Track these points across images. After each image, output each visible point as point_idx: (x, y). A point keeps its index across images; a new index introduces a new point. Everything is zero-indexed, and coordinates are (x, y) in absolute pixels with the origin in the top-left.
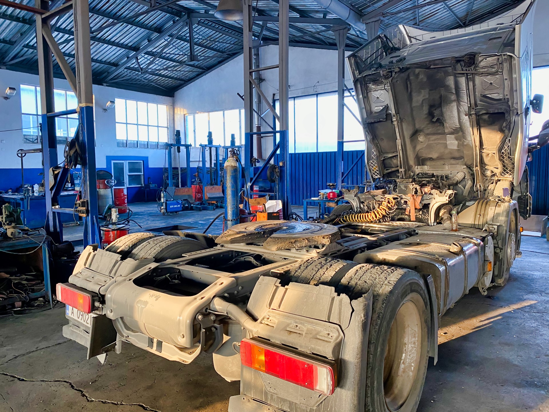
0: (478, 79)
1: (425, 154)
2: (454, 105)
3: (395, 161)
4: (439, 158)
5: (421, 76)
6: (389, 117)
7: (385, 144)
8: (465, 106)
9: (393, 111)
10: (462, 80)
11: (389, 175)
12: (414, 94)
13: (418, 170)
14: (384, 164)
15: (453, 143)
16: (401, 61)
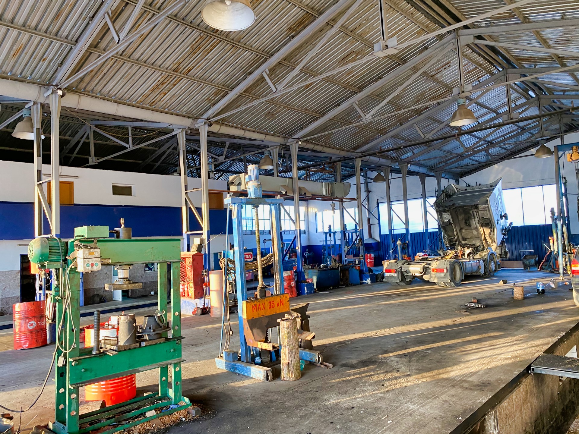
0: (479, 212)
1: (465, 237)
2: (473, 220)
3: (454, 239)
4: (471, 238)
5: (461, 210)
6: (451, 224)
7: (450, 233)
8: (477, 221)
9: (452, 222)
10: (475, 212)
11: (453, 245)
12: (459, 216)
13: (463, 242)
14: (450, 241)
15: (475, 232)
16: (454, 205)
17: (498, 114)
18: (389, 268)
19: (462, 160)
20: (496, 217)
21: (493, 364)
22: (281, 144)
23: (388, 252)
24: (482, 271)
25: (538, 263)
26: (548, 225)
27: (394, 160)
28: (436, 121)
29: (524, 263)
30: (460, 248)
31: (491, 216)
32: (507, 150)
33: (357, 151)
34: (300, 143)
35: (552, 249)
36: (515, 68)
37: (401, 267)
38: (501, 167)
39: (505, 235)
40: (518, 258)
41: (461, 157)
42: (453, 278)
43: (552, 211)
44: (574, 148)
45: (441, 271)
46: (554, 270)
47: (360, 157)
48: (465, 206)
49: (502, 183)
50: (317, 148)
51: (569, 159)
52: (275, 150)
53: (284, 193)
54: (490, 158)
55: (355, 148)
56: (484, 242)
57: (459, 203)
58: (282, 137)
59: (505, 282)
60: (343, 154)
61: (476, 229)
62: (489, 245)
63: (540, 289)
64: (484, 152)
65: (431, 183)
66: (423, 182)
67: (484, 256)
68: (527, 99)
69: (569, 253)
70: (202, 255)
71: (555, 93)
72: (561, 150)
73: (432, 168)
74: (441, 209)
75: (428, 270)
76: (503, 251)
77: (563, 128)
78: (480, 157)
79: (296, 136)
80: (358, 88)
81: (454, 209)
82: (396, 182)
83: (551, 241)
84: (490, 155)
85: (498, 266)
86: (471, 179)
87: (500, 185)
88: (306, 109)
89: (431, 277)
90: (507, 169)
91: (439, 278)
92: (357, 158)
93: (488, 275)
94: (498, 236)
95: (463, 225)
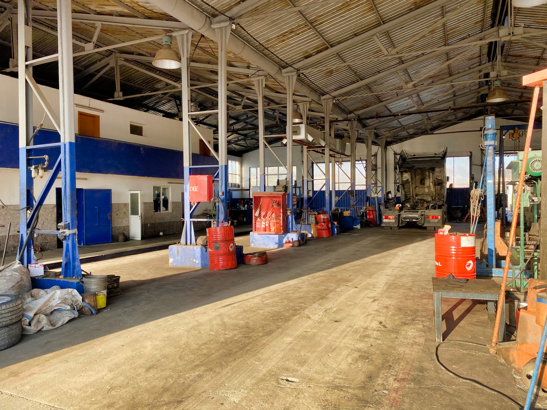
0: (435, 174)
1: (418, 193)
3: (409, 195)
4: (422, 194)
5: (419, 171)
7: (406, 190)
8: (431, 180)
9: (410, 181)
10: (431, 174)
11: (407, 199)
12: (417, 176)
14: (406, 196)
18: (387, 215)
22: (312, 101)
34: (334, 101)
44: (516, 129)
45: (437, 218)
48: (423, 168)
51: (510, 137)
52: (305, 105)
57: (419, 166)
58: (318, 94)
70: (286, 194)
72: (505, 130)
74: (403, 169)
81: (414, 170)
89: (425, 223)
91: (433, 223)
92: (355, 120)
95: (418, 183)
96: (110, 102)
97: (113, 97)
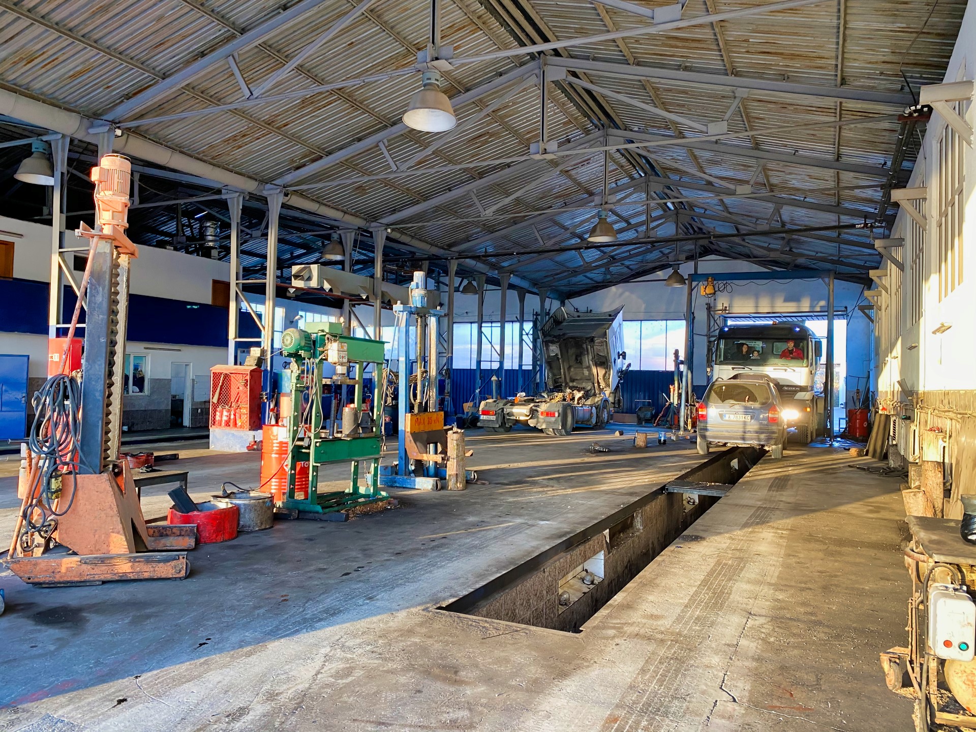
0: (595, 347)
1: (574, 377)
2: (586, 356)
3: (561, 379)
4: (580, 379)
5: (572, 342)
6: (558, 359)
7: (556, 372)
8: (590, 357)
9: (560, 357)
10: (589, 346)
11: (559, 386)
12: (569, 350)
13: (571, 384)
14: (555, 381)
15: (586, 373)
16: (564, 334)
17: (629, 223)
18: (487, 409)
19: (575, 276)
20: (613, 355)
21: (634, 484)
22: (359, 228)
23: (474, 391)
24: (594, 421)
25: (654, 416)
26: (668, 372)
27: (493, 266)
28: (556, 223)
29: (638, 416)
30: (568, 391)
31: (608, 353)
32: (632, 270)
33: (453, 249)
34: (389, 230)
35: (672, 401)
36: (659, 176)
37: (503, 409)
38: (620, 290)
39: (621, 379)
40: (630, 411)
41: (575, 272)
42: (564, 425)
43: (676, 353)
44: (710, 280)
45: (552, 415)
46: (674, 425)
47: (456, 259)
48: (578, 337)
49: (624, 312)
50: (406, 239)
51: (703, 293)
52: (348, 235)
53: (364, 297)
54: (608, 277)
55: (450, 246)
56: (596, 385)
57: (571, 333)
58: (365, 219)
59: (621, 434)
60: (435, 251)
61: (589, 368)
62: (601, 390)
63: (662, 439)
64: (603, 269)
65: (533, 302)
66: (522, 300)
67: (597, 402)
68: (665, 211)
69: (691, 405)
70: (262, 371)
71: (696, 209)
72: (695, 281)
73: (535, 283)
74: (548, 338)
75: (536, 413)
76: (617, 399)
77: (698, 250)
78: (597, 275)
79: (384, 221)
80: (479, 173)
81: (564, 340)
82: (493, 296)
83: (672, 390)
84: (610, 273)
85: (611, 417)
86: (580, 303)
87: (620, 316)
88: (407, 189)
89: (538, 422)
90: (627, 294)
91: (548, 423)
92: (452, 259)
93: (599, 426)
94: (613, 379)
95: (572, 362)
96: (36, 221)
97: (41, 215)
